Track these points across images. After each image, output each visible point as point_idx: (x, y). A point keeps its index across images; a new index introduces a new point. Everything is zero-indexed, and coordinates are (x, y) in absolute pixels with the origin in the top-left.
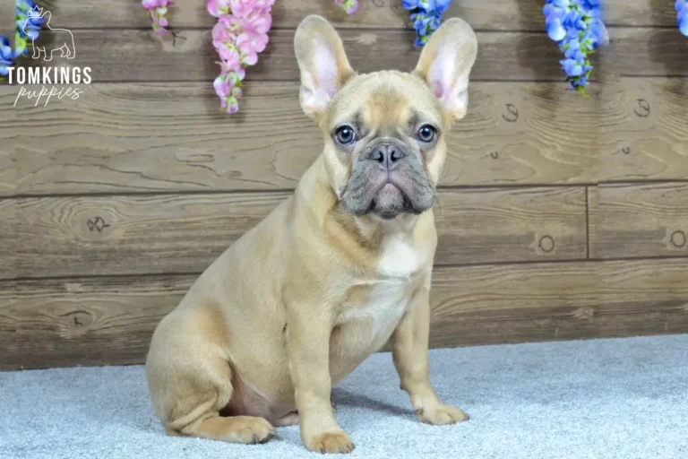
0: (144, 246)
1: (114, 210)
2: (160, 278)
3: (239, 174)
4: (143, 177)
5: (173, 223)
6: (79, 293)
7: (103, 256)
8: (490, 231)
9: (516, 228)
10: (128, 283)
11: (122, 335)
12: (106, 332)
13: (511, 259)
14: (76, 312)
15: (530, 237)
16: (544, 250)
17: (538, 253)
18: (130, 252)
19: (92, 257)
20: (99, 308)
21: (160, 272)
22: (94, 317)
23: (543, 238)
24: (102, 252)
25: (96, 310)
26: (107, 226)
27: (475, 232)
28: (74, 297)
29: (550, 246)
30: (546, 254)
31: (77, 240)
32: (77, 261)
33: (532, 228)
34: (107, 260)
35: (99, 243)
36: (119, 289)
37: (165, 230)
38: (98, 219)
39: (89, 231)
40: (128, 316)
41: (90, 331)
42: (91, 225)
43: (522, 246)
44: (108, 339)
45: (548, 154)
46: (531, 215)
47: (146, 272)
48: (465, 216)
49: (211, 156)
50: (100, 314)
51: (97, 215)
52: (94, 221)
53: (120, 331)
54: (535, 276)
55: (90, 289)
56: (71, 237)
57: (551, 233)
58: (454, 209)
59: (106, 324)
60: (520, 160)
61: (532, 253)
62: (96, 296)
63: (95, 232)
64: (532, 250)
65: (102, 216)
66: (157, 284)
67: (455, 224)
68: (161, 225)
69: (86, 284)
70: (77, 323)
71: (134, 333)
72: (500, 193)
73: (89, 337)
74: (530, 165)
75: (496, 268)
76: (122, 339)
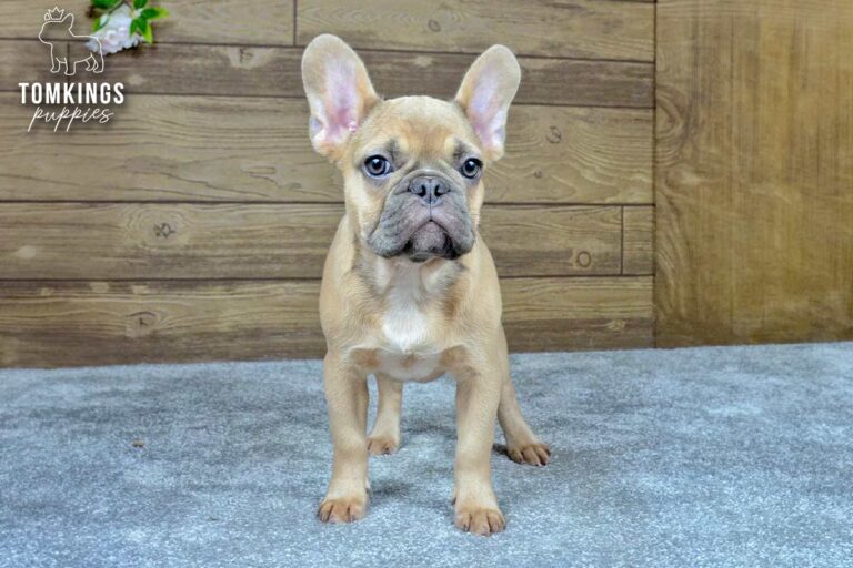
0: (207, 252)
1: (179, 217)
2: (222, 282)
3: (299, 186)
4: (208, 186)
5: (235, 231)
6: (145, 295)
7: (169, 261)
8: (532, 246)
9: (557, 243)
10: (192, 287)
11: (185, 335)
12: (168, 332)
13: (549, 273)
14: (140, 313)
15: (569, 253)
16: (581, 265)
17: (576, 268)
18: (194, 258)
19: (158, 261)
20: (164, 310)
21: (222, 276)
22: (159, 318)
23: (581, 253)
24: (168, 256)
25: (160, 312)
26: (173, 232)
27: (518, 247)
28: (140, 298)
29: (587, 260)
30: (584, 269)
31: (145, 245)
32: (143, 265)
33: (571, 244)
34: (173, 265)
35: (164, 248)
36: (182, 293)
37: (227, 238)
38: (164, 225)
39: (156, 237)
40: (190, 318)
41: (155, 331)
42: (158, 231)
43: (561, 261)
44: (172, 339)
45: (588, 175)
46: (571, 232)
47: (209, 276)
48: (508, 231)
49: (273, 168)
50: (164, 315)
51: (163, 222)
52: (161, 227)
53: (184, 331)
54: (573, 289)
55: (155, 291)
56: (138, 242)
57: (588, 249)
58: (499, 225)
59: (169, 325)
60: (561, 180)
61: (570, 268)
62: (161, 299)
63: (162, 238)
64: (571, 265)
65: (168, 223)
66: (219, 288)
67: (500, 239)
68: (224, 232)
69: (150, 287)
70: (141, 323)
71: (196, 334)
72: (542, 210)
73: (154, 337)
74: (570, 185)
75: (537, 281)
76: (185, 340)
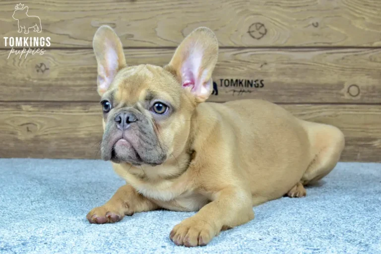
0: (70, 83)
1: (52, 59)
2: (80, 104)
3: (132, 36)
4: (70, 37)
5: (89, 68)
6: (30, 111)
7: (45, 89)
8: (310, 80)
9: (330, 78)
10: (60, 107)
11: (56, 139)
12: (46, 137)
13: (324, 100)
14: (27, 124)
15: (341, 85)
16: (351, 95)
17: (347, 97)
18: (61, 87)
19: (38, 88)
20: (42, 122)
21: (80, 99)
22: (39, 127)
23: (351, 86)
24: (45, 86)
25: (39, 123)
26: (48, 69)
27: (298, 80)
28: (27, 113)
29: (357, 93)
30: (353, 98)
31: (29, 77)
32: (29, 91)
33: (343, 79)
34: (47, 91)
35: (42, 80)
36: (54, 110)
37: (84, 73)
38: (42, 64)
39: (36, 72)
40: (60, 128)
41: (36, 136)
42: (38, 68)
43: (334, 91)
44: (47, 142)
45: (358, 24)
46: (343, 69)
47: (71, 99)
48: (291, 69)
49: (114, 24)
50: (42, 125)
51: (41, 62)
52: (39, 65)
53: (54, 137)
54: (343, 114)
55: (36, 109)
56: (25, 76)
57: (357, 83)
58: (282, 63)
59: (46, 132)
60: (336, 29)
61: (342, 97)
62: (41, 114)
63: (40, 73)
64: (343, 95)
65: (44, 63)
66: (78, 108)
67: (284, 74)
68: (81, 69)
69: (34, 106)
70: (28, 131)
71: (63, 139)
72: (317, 53)
73: (36, 140)
74: (343, 32)
75: (313, 107)
76: (56, 142)
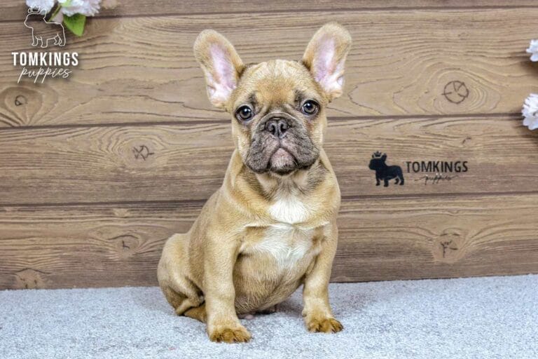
0: (186, 173)
1: (158, 139)
4: (185, 106)
5: (214, 151)
6: (126, 217)
7: (148, 183)
10: (172, 209)
12: (150, 255)
14: (123, 236)
18: (173, 179)
19: (138, 183)
20: (145, 232)
22: (140, 240)
24: (148, 178)
25: (142, 234)
26: (151, 154)
27: (514, 160)
28: (122, 221)
31: (124, 167)
32: (124, 187)
34: (152, 186)
35: (144, 170)
36: (162, 215)
37: (207, 158)
38: (142, 147)
39: (135, 159)
41: (137, 254)
42: (136, 154)
47: (188, 198)
48: (504, 144)
50: (146, 238)
51: (142, 144)
52: (139, 149)
55: (135, 214)
56: (118, 165)
58: (492, 137)
59: (151, 247)
62: (143, 221)
63: (141, 160)
65: (146, 144)
67: (494, 152)
68: (204, 152)
69: (133, 210)
73: (137, 260)
